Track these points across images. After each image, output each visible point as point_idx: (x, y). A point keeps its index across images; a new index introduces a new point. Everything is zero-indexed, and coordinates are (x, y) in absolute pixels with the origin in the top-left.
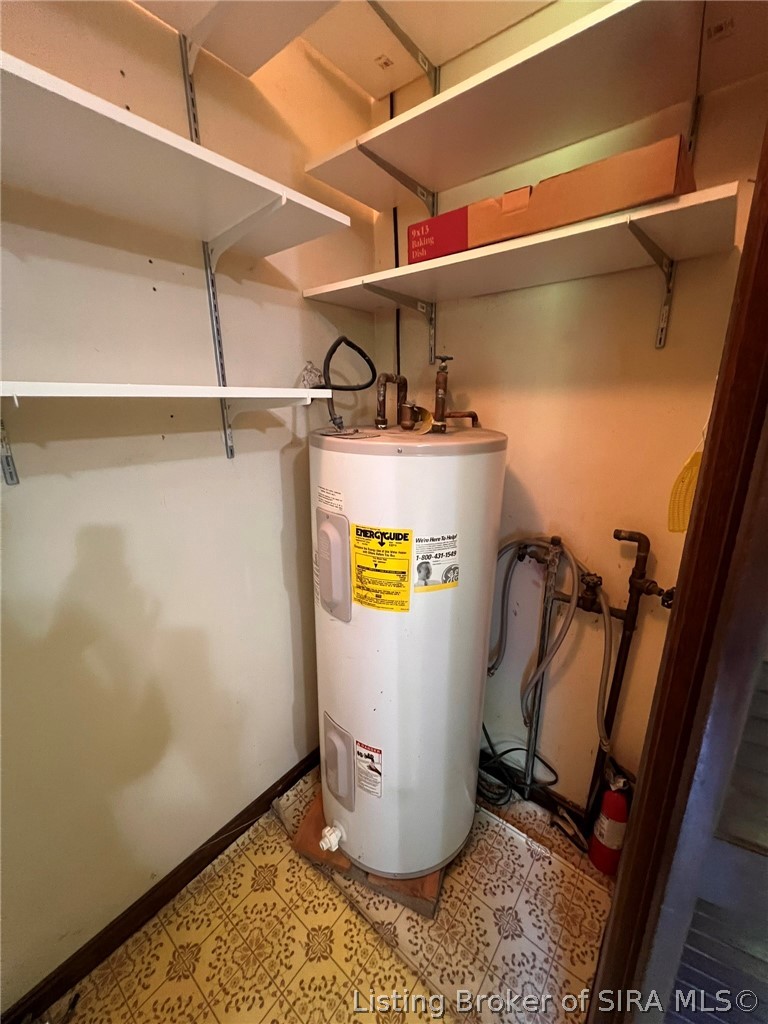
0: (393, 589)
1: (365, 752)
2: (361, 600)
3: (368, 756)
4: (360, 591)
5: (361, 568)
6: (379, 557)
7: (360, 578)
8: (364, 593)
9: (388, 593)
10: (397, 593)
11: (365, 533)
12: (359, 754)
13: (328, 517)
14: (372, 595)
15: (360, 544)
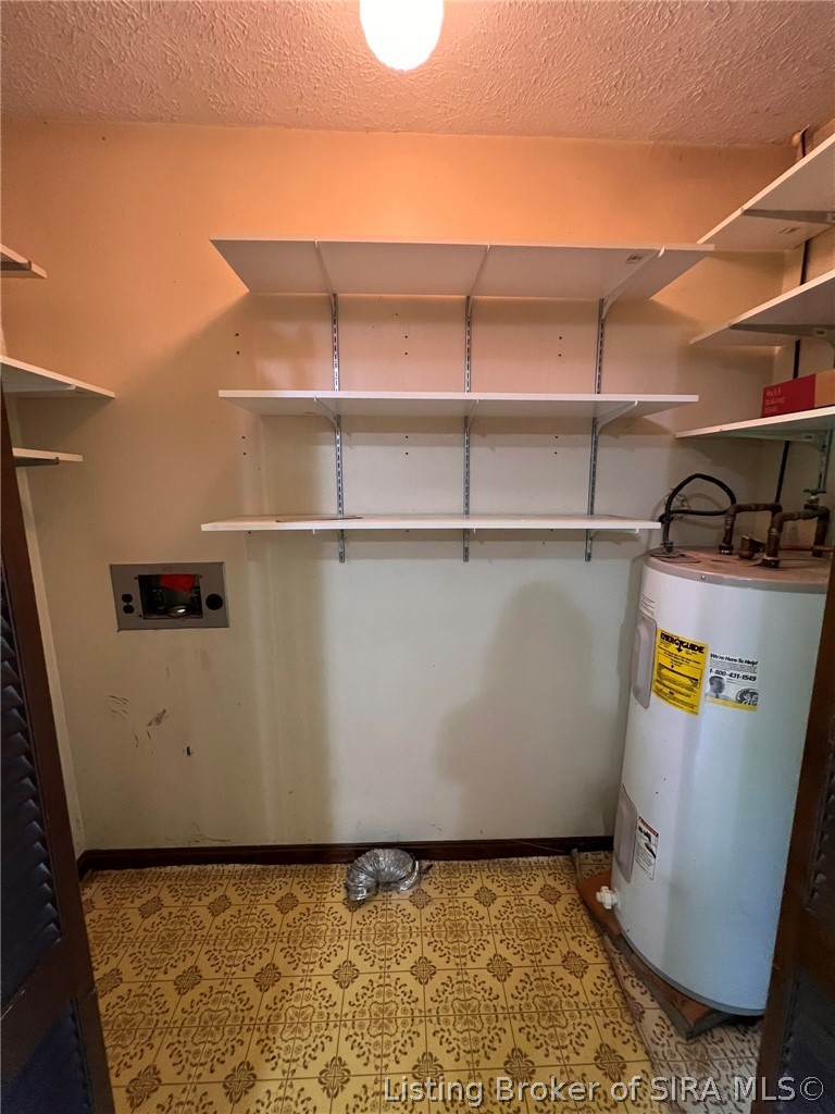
0: (684, 690)
1: (644, 829)
2: (659, 692)
3: (646, 834)
4: (657, 684)
5: (662, 666)
6: (677, 661)
7: (659, 674)
8: (661, 687)
9: (680, 693)
10: (687, 696)
11: (667, 638)
12: (640, 829)
13: (643, 619)
14: (667, 691)
15: (662, 646)
